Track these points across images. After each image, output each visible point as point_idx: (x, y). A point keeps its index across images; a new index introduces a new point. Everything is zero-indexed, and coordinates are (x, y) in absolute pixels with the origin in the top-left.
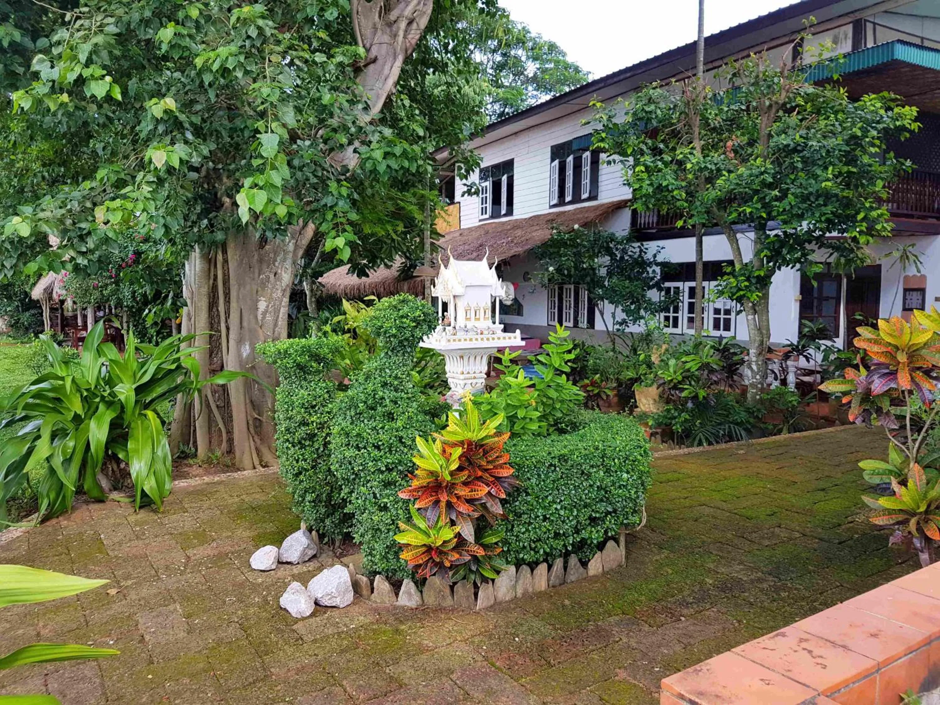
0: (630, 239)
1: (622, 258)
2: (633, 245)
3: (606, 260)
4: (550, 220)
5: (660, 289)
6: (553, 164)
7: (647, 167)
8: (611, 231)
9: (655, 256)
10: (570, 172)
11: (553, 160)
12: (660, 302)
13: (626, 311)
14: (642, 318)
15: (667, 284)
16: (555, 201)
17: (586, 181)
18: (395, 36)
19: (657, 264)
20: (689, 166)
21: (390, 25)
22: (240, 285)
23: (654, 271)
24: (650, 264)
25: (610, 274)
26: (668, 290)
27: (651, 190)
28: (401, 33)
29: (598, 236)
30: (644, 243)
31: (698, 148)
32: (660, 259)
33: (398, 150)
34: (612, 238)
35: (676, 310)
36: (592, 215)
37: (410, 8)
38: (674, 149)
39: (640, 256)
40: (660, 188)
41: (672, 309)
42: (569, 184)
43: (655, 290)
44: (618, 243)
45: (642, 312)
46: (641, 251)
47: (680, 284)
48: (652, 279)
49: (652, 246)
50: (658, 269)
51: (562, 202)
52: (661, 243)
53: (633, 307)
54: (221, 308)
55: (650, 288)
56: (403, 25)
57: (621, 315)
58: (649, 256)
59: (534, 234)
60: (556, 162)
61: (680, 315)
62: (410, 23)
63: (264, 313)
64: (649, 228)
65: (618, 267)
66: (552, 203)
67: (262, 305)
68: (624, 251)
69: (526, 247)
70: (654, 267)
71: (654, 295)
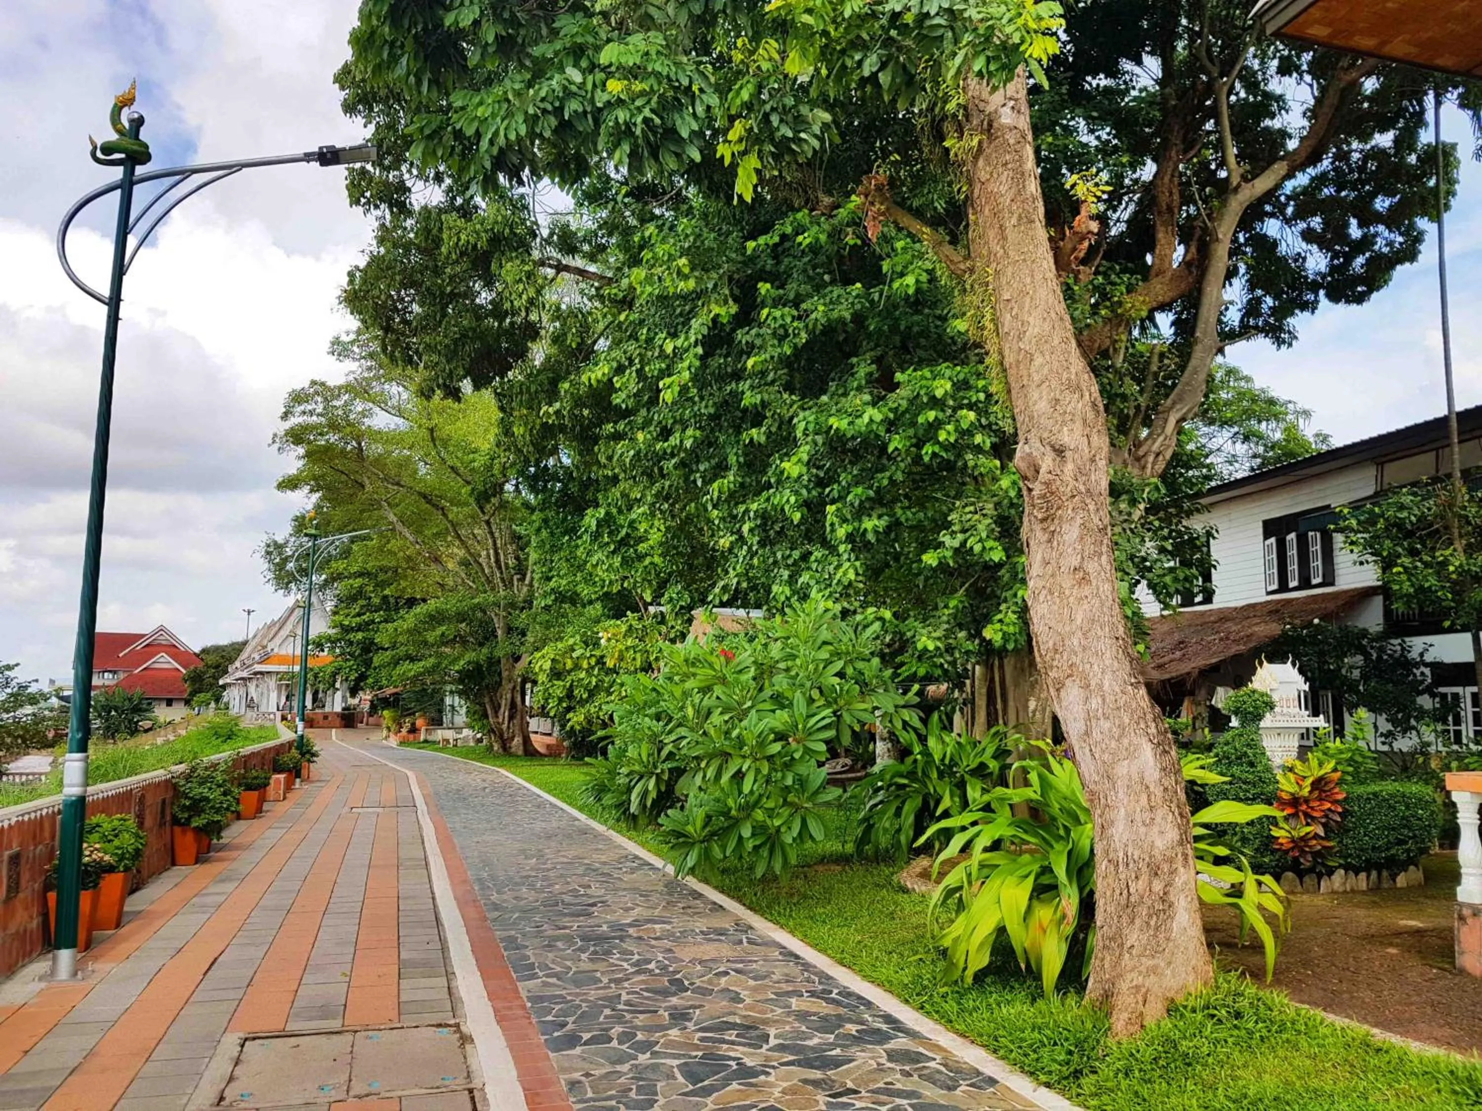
0: (1385, 635)
1: (1379, 657)
2: (1393, 641)
3: (1359, 659)
4: (1272, 611)
5: (1433, 695)
6: (1268, 542)
7: (1405, 568)
8: (1361, 625)
9: (1421, 655)
10: (1293, 552)
11: (1266, 537)
12: (1435, 709)
13: (1391, 720)
14: (1414, 728)
15: (1442, 690)
16: (1275, 587)
17: (1317, 563)
18: (1144, 468)
19: (1426, 665)
20: (1451, 568)
21: (1138, 459)
22: (1017, 685)
23: (1422, 674)
24: (1417, 665)
25: (1365, 677)
26: (1444, 696)
27: (1412, 590)
28: (1149, 466)
29: (1344, 630)
30: (1407, 639)
31: (1460, 549)
32: (1428, 658)
33: (1181, 576)
34: (1364, 633)
35: (1457, 721)
36: (1331, 606)
37: (1157, 444)
38: (1433, 549)
39: (1402, 655)
40: (1421, 590)
41: (1450, 718)
42: (1293, 567)
43: (1426, 696)
44: (1373, 640)
45: (1413, 722)
46: (1403, 649)
47: (1459, 690)
48: (1422, 682)
49: (1417, 643)
50: (1427, 671)
51: (1283, 587)
52: (1429, 639)
53: (1400, 716)
54: (999, 706)
55: (1421, 693)
56: (1151, 459)
57: (1385, 726)
58: (1414, 655)
59: (1256, 629)
60: (1273, 540)
61: (1463, 727)
62: (1158, 455)
63: (1034, 712)
64: (1409, 620)
65: (1374, 668)
66: (1270, 589)
67: (1032, 705)
68: (1381, 650)
69: (1252, 645)
70: (1423, 669)
71: (1425, 702)
